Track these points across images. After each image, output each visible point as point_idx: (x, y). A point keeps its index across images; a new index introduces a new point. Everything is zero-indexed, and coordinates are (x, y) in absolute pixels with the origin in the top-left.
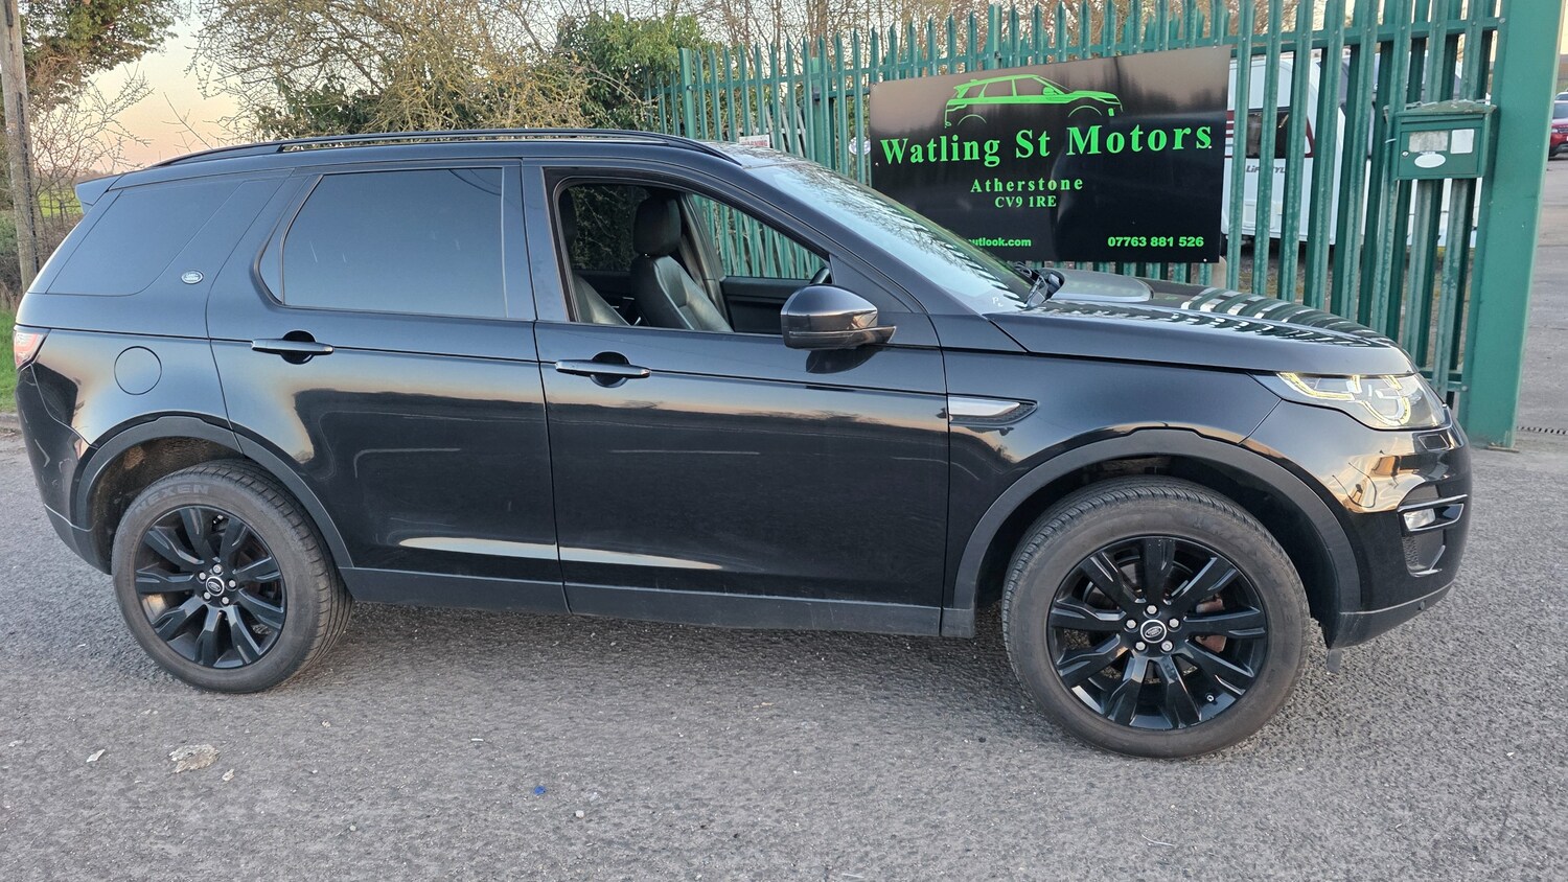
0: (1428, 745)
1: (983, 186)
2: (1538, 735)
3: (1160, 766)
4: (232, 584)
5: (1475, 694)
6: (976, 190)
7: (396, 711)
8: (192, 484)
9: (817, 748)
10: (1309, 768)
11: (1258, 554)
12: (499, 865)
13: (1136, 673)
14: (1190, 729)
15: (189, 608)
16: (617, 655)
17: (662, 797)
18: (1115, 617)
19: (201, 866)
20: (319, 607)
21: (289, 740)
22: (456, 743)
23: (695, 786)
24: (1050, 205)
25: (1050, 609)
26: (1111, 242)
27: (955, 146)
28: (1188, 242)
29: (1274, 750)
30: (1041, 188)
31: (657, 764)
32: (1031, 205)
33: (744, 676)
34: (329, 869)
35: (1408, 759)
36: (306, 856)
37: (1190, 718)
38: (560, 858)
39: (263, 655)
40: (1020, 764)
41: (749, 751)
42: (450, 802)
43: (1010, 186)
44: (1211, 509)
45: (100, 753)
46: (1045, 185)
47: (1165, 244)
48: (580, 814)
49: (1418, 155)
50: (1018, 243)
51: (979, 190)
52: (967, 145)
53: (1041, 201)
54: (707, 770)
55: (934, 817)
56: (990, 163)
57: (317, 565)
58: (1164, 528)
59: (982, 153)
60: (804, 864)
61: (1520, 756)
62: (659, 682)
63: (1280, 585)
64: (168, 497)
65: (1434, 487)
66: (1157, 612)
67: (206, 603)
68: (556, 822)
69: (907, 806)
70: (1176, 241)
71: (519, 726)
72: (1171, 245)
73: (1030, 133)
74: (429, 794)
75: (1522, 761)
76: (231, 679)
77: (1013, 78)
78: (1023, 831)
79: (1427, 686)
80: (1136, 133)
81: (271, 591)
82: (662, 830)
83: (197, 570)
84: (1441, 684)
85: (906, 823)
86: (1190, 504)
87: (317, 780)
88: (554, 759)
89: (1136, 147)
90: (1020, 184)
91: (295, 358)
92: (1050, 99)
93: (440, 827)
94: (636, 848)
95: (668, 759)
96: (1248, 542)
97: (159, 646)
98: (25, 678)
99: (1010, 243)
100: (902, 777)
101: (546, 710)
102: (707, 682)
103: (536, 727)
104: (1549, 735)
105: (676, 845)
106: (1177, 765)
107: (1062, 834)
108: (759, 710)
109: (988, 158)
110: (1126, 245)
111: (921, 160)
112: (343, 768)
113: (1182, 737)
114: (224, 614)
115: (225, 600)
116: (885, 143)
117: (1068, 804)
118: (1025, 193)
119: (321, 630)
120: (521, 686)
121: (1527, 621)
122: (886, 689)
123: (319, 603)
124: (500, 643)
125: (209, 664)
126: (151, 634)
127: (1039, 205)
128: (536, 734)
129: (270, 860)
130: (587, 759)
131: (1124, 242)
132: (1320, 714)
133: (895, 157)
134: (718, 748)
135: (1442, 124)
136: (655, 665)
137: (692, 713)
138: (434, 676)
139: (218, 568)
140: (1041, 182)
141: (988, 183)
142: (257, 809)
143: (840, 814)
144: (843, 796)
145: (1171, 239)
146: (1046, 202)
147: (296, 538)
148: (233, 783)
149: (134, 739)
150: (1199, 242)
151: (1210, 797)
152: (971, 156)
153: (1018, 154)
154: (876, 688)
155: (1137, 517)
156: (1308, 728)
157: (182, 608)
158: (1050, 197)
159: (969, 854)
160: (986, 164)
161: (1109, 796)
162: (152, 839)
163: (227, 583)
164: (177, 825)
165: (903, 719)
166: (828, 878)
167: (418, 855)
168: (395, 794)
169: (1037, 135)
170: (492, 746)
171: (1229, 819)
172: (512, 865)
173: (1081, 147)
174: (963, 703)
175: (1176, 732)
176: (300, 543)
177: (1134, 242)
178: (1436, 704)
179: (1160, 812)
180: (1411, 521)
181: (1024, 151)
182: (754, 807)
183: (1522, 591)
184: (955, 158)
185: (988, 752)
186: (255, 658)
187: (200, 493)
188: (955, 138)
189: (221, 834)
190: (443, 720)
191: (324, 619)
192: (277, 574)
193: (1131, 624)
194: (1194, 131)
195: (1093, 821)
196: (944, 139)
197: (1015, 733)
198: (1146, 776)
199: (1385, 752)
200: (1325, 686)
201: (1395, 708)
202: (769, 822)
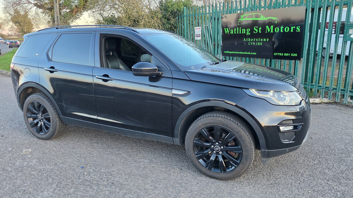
0: (289, 186)
1: (246, 40)
2: (322, 188)
3: (217, 181)
4: (43, 117)
5: (313, 175)
6: (244, 40)
7: (69, 147)
8: (35, 96)
9: (144, 166)
10: (254, 187)
11: (239, 133)
12: (63, 182)
13: (213, 158)
14: (224, 173)
15: (36, 121)
16: (119, 141)
17: (105, 173)
18: (208, 144)
19: (12, 173)
20: (56, 124)
21: (46, 150)
22: (74, 155)
23: (113, 171)
24: (261, 45)
25: (194, 141)
26: (275, 54)
27: (240, 30)
28: (293, 55)
29: (248, 181)
30: (259, 41)
31: (109, 165)
32: (257, 45)
33: (142, 148)
34: (32, 178)
35: (281, 189)
36: (31, 174)
37: (225, 171)
38: (75, 182)
39: (47, 132)
40: (185, 176)
41: (130, 165)
42: (64, 167)
43: (252, 40)
44: (229, 121)
45: (12, 148)
46: (260, 40)
47: (288, 55)
48: (86, 174)
49: (351, 34)
50: (253, 53)
51: (245, 41)
52: (243, 30)
53: (259, 43)
54: (118, 168)
55: (157, 185)
56: (248, 34)
57: (56, 115)
58: (218, 124)
59: (246, 32)
60: (122, 192)
61: (312, 192)
62: (124, 148)
63: (245, 141)
64: (31, 99)
65: (292, 121)
66: (218, 144)
67: (38, 121)
68: (80, 175)
69: (153, 182)
70: (290, 55)
71: (89, 153)
72: (289, 55)
73: (257, 27)
74: (62, 165)
75: (312, 194)
76: (42, 137)
77: (254, 14)
78: (174, 191)
79: (301, 171)
80: (282, 27)
81: (48, 120)
82: (99, 180)
83: (37, 114)
84: (305, 171)
85: (150, 186)
86: (224, 119)
87: (44, 159)
88: (90, 161)
89: (282, 31)
90: (254, 39)
91: (52, 72)
92: (262, 19)
93: (58, 172)
94: (91, 183)
95: (112, 164)
96: (237, 129)
97: (30, 128)
98: (11, 132)
99: (252, 53)
100: (157, 175)
101: (97, 151)
102: (133, 149)
103: (92, 154)
104: (325, 188)
105: (100, 183)
106: (222, 181)
107: (182, 194)
108: (139, 156)
109: (247, 33)
110: (278, 55)
111: (233, 33)
112: (50, 157)
113: (223, 175)
114: (41, 123)
115: (42, 121)
116: (225, 29)
117: (189, 187)
118: (255, 42)
119: (57, 129)
120: (96, 145)
121: (342, 158)
122: (170, 155)
123: (56, 123)
124: (99, 135)
125: (39, 133)
126: (29, 126)
127: (258, 45)
128: (91, 156)
129: (24, 174)
130: (96, 162)
131: (278, 54)
132: (267, 174)
133: (227, 32)
134: (124, 163)
135: (351, 27)
136: (126, 144)
137: (125, 155)
138: (82, 141)
139: (40, 114)
140: (259, 39)
141: (247, 39)
142: (30, 163)
143: (138, 182)
144: (141, 178)
145: (289, 54)
146: (260, 44)
147: (52, 109)
148: (29, 158)
149: (20, 146)
150: (296, 55)
151: (223, 190)
152: (244, 32)
153: (254, 32)
154: (168, 154)
155: (212, 121)
156: (261, 177)
157: (34, 121)
158: (261, 43)
159: (158, 195)
160: (247, 34)
161: (200, 186)
162: (8, 167)
163: (42, 117)
164: (14, 164)
165: (168, 162)
166: (124, 195)
167: (50, 177)
168: (56, 164)
169: (259, 28)
170: (81, 157)
171: (224, 196)
172: (65, 182)
173: (269, 31)
174: (184, 160)
175: (221, 173)
176: (53, 110)
177: (280, 54)
178: (300, 176)
179: (209, 192)
180: (282, 128)
181: (256, 31)
182: (122, 177)
183: (348, 150)
184: (240, 33)
185: (181, 172)
186: (46, 133)
187: (36, 98)
188: (240, 28)
189: (20, 167)
190: (76, 150)
191: (58, 127)
192: (49, 116)
193: (213, 146)
194: (296, 27)
195: (192, 192)
196: (238, 28)
197: (190, 169)
198: (212, 183)
199: (276, 186)
200: (274, 168)
201: (288, 175)
202: (122, 181)
